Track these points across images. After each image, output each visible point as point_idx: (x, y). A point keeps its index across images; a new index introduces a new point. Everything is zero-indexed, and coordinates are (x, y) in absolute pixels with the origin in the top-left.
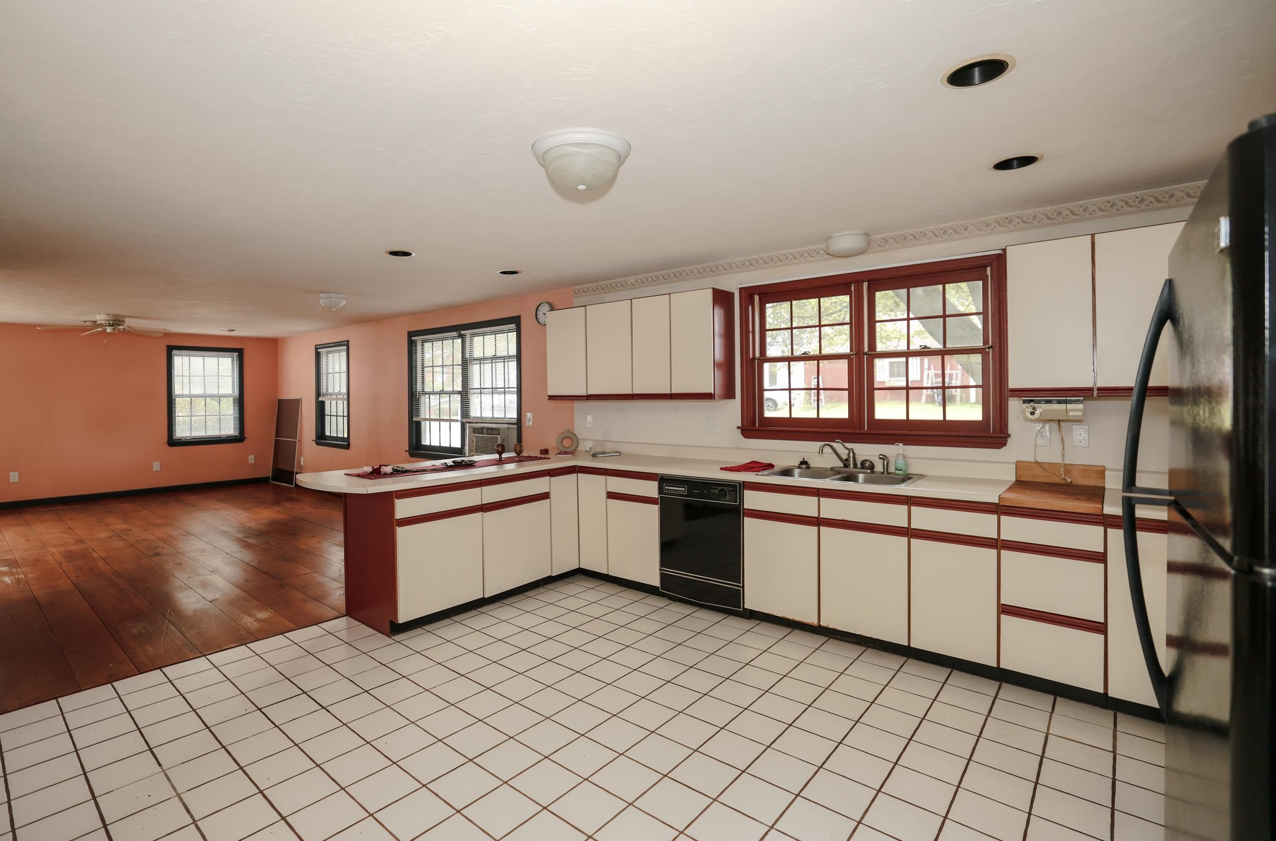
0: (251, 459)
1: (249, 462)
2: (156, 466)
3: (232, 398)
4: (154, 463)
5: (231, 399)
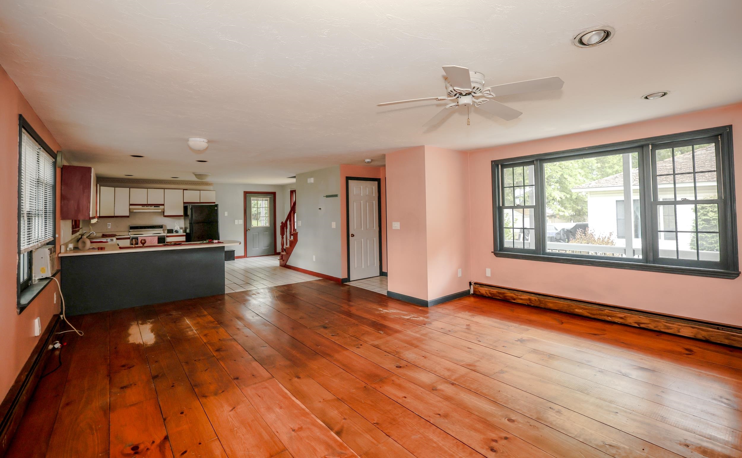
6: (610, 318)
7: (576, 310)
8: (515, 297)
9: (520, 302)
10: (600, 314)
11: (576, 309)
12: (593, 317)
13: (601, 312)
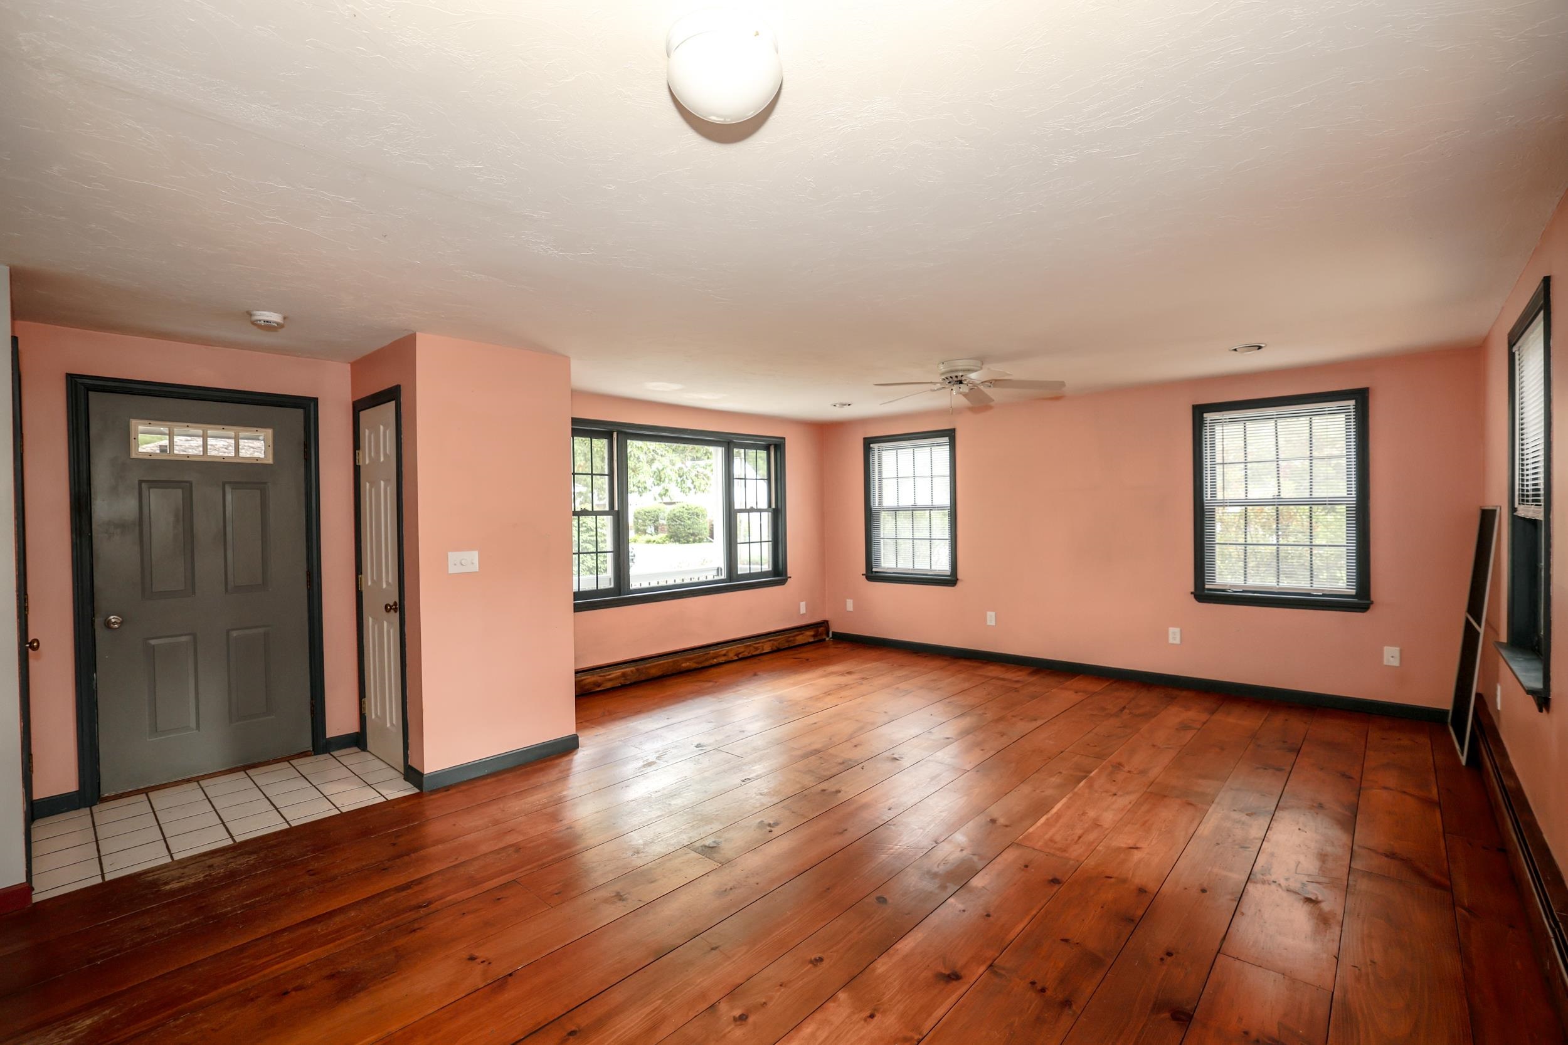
0: (1391, 656)
1: (1385, 663)
2: (1174, 635)
3: (1344, 507)
4: (1171, 630)
5: (1342, 509)
6: (715, 660)
7: (683, 665)
8: (599, 681)
9: (609, 685)
10: (707, 660)
11: (682, 663)
12: (700, 666)
13: (706, 656)
